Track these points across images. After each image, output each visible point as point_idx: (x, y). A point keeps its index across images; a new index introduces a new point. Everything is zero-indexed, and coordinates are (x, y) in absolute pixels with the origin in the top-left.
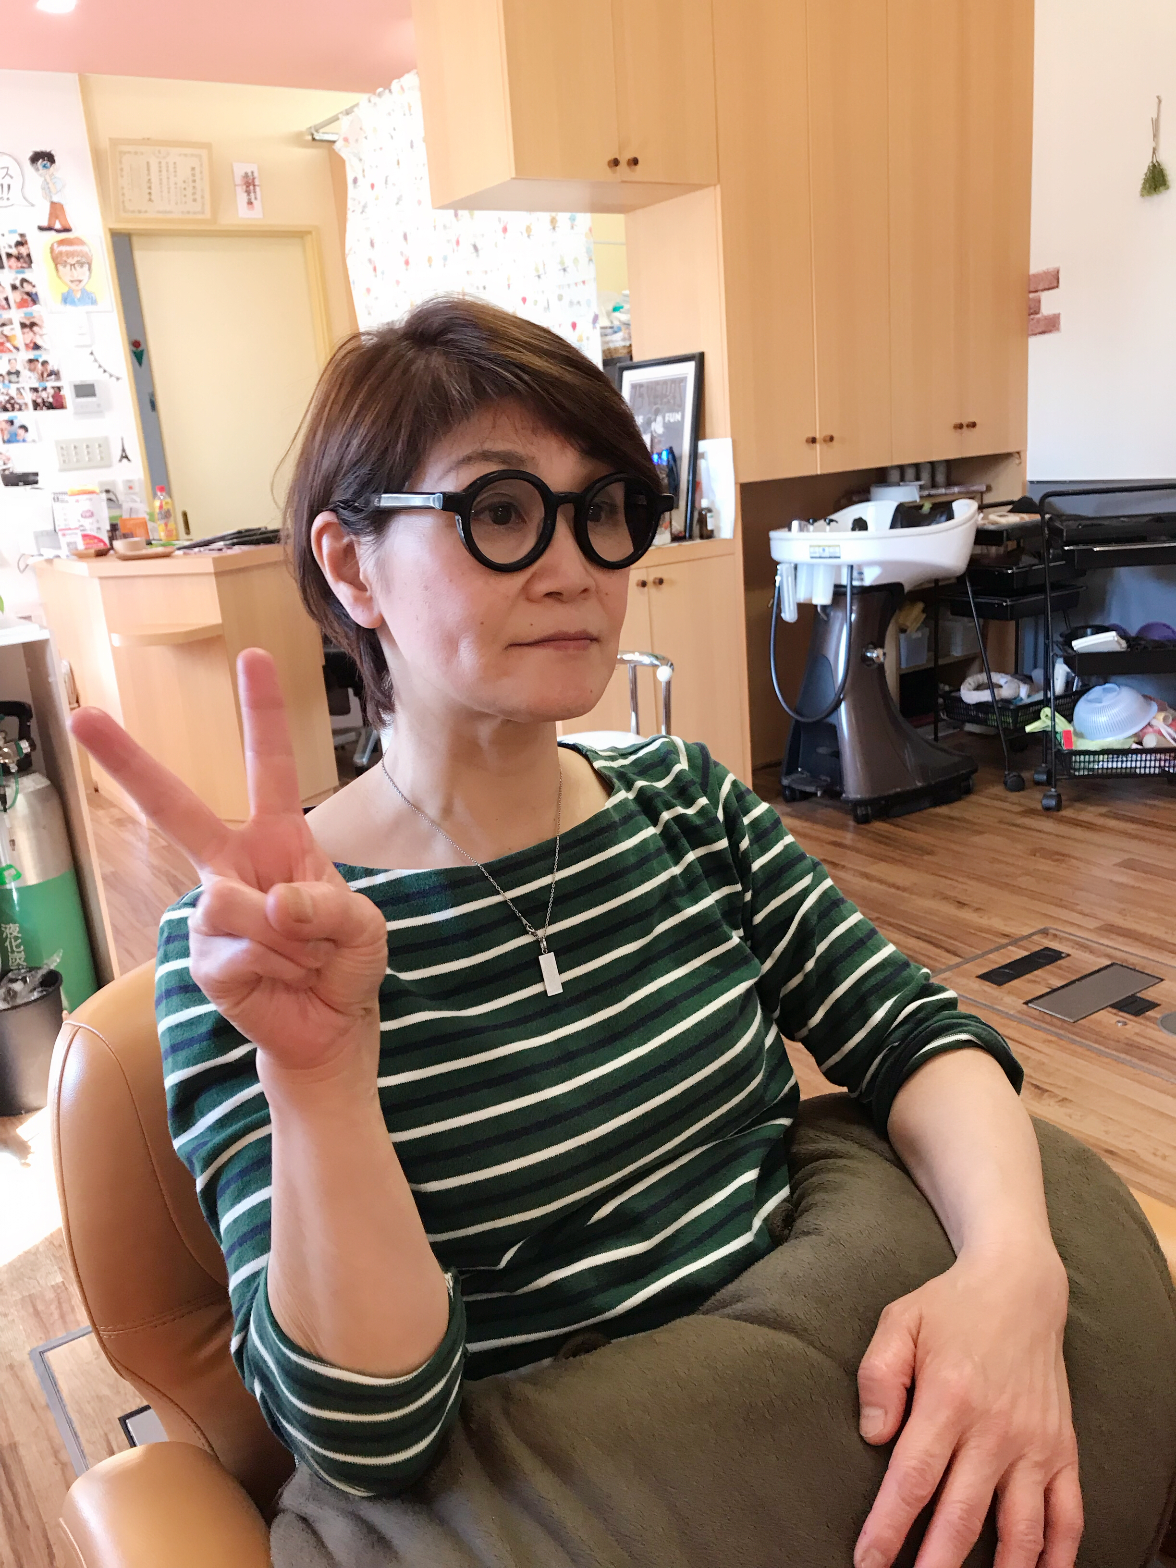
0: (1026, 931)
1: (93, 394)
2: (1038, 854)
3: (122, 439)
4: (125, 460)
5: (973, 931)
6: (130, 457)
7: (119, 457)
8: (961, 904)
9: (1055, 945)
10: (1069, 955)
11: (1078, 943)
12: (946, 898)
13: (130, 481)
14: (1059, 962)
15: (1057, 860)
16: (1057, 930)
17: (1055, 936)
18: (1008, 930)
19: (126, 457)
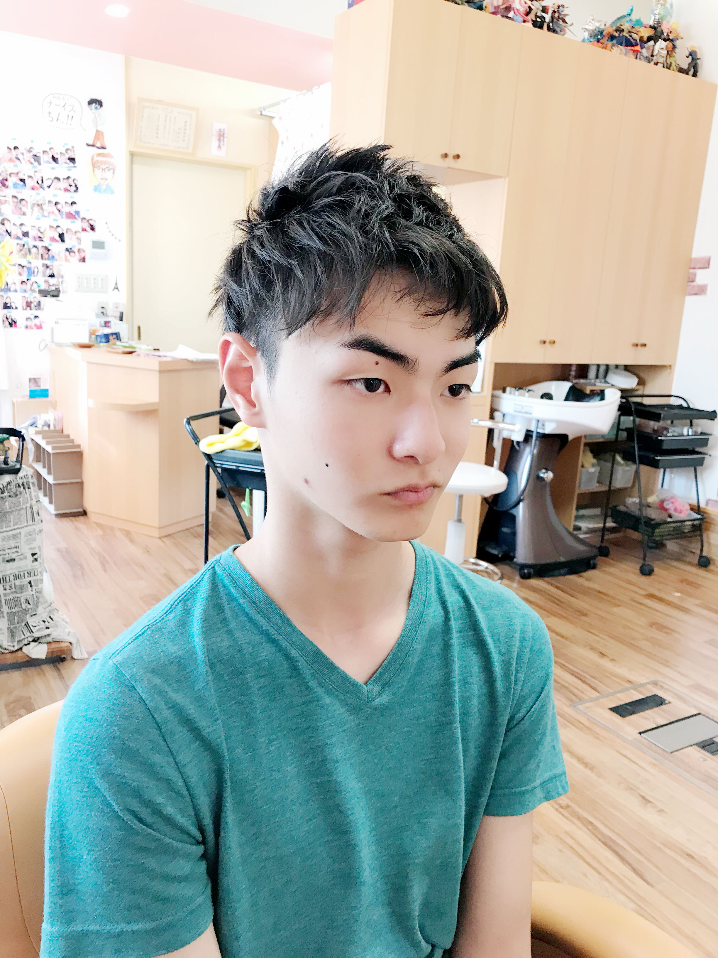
0: (643, 680)
1: (102, 247)
2: (654, 626)
3: (117, 277)
4: (116, 290)
5: (609, 675)
6: (119, 288)
7: (113, 287)
8: (603, 655)
9: (661, 694)
10: (669, 703)
11: (676, 694)
12: (593, 649)
13: (118, 304)
14: (663, 707)
15: (666, 633)
16: (664, 683)
17: (662, 687)
18: (632, 678)
19: (117, 288)
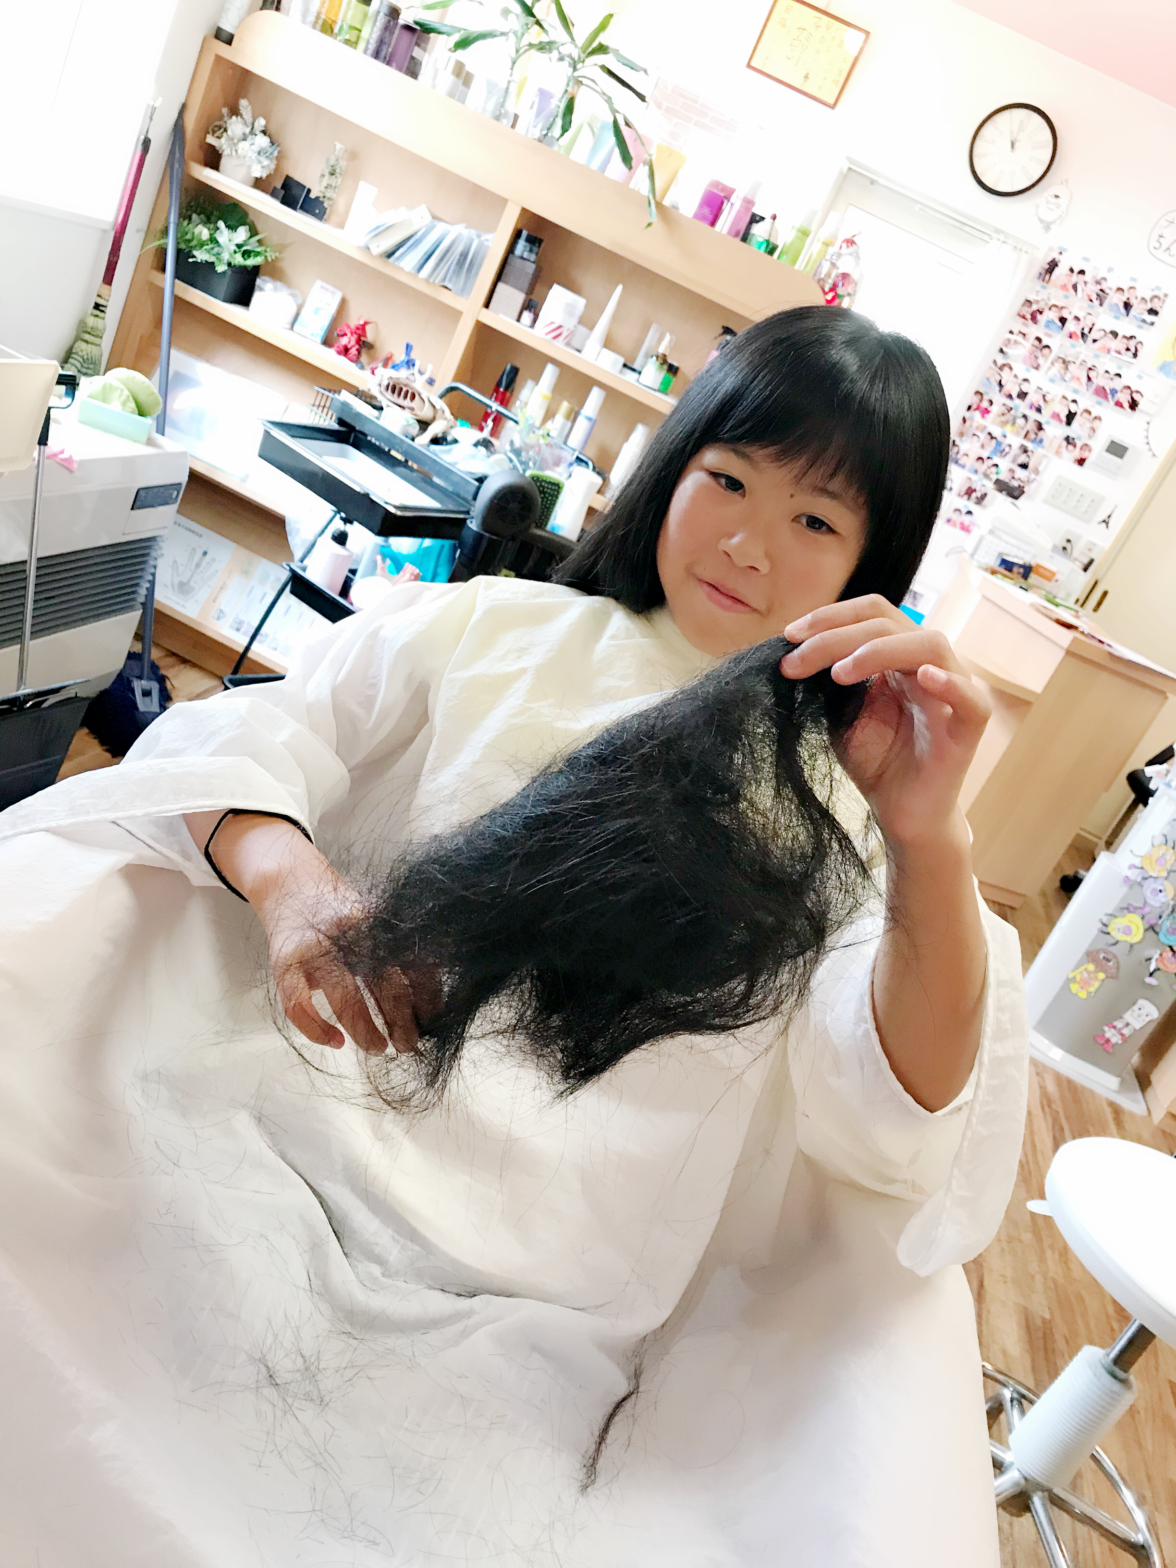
1: (1121, 456)
3: (1116, 507)
4: (1104, 525)
6: (1110, 525)
7: (1102, 519)
13: (1094, 544)
19: (1107, 523)
